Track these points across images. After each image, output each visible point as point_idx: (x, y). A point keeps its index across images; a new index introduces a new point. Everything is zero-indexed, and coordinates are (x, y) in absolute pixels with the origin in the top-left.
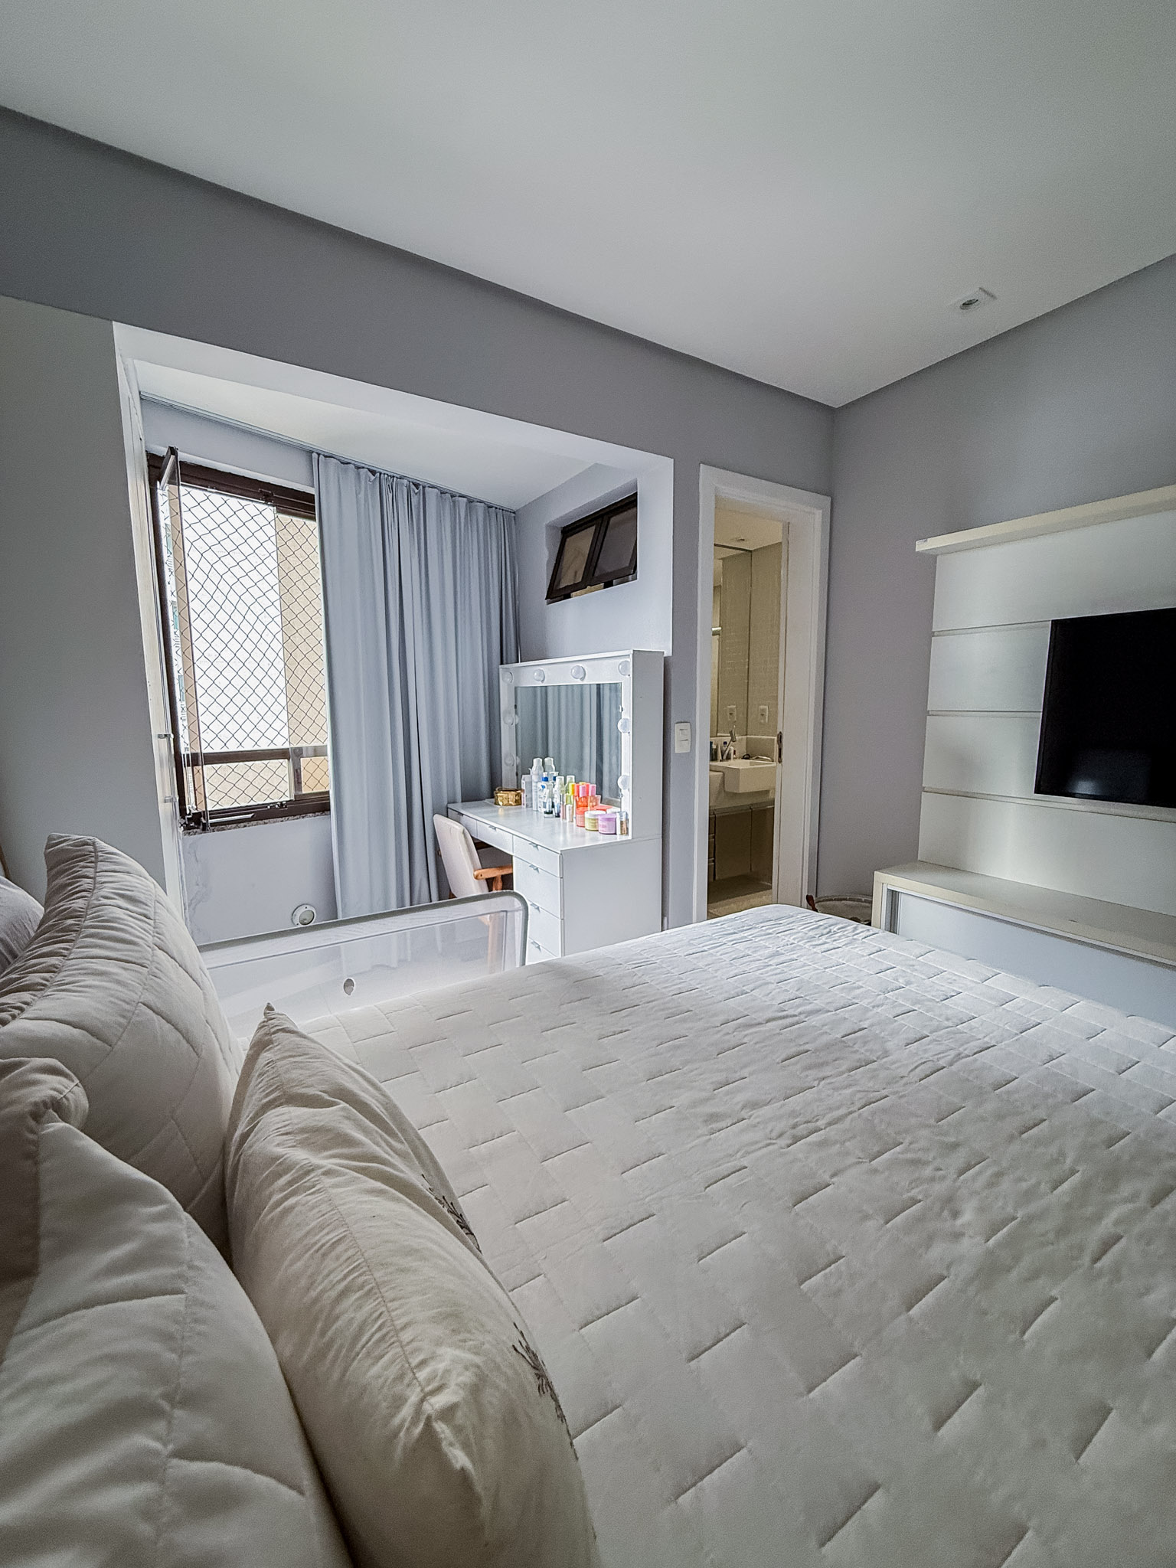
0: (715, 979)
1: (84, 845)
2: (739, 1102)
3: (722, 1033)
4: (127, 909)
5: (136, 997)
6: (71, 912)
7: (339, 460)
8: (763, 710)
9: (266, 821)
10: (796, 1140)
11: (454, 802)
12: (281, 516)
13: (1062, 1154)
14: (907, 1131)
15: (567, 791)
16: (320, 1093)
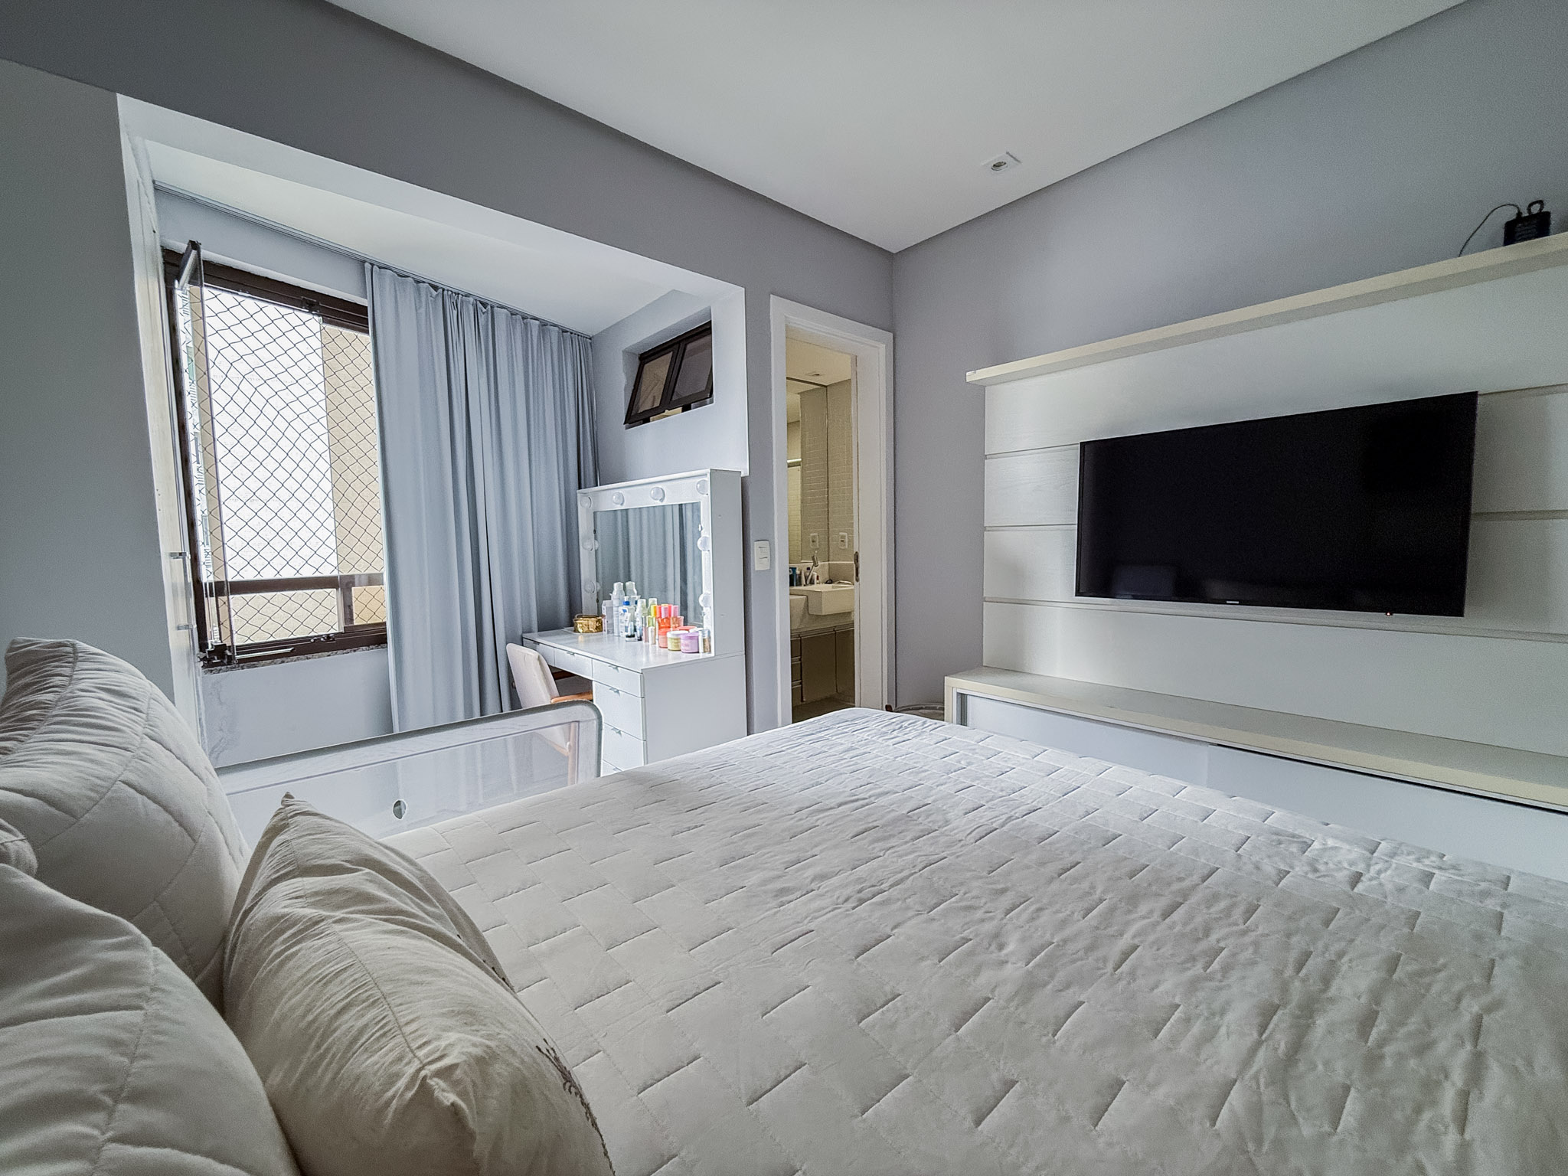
0: (792, 774)
1: (59, 647)
2: (807, 878)
3: (796, 819)
4: (111, 702)
5: (113, 775)
6: (36, 704)
7: (396, 272)
8: (843, 537)
9: (309, 656)
10: (861, 901)
11: (530, 631)
12: (328, 327)
13: (1093, 887)
14: (962, 884)
15: (649, 613)
16: (342, 863)
